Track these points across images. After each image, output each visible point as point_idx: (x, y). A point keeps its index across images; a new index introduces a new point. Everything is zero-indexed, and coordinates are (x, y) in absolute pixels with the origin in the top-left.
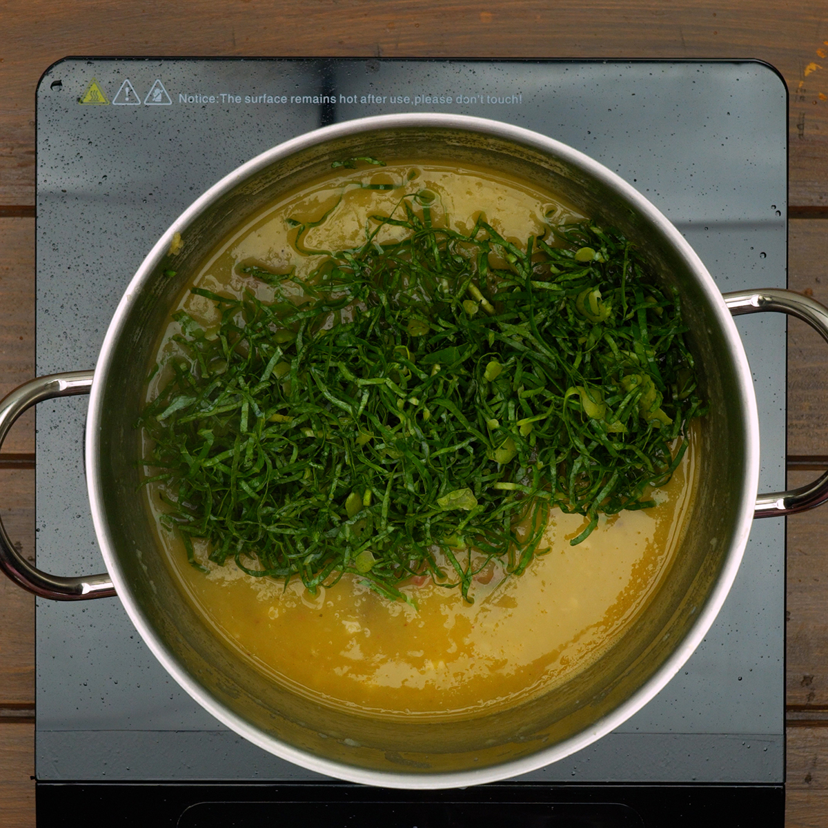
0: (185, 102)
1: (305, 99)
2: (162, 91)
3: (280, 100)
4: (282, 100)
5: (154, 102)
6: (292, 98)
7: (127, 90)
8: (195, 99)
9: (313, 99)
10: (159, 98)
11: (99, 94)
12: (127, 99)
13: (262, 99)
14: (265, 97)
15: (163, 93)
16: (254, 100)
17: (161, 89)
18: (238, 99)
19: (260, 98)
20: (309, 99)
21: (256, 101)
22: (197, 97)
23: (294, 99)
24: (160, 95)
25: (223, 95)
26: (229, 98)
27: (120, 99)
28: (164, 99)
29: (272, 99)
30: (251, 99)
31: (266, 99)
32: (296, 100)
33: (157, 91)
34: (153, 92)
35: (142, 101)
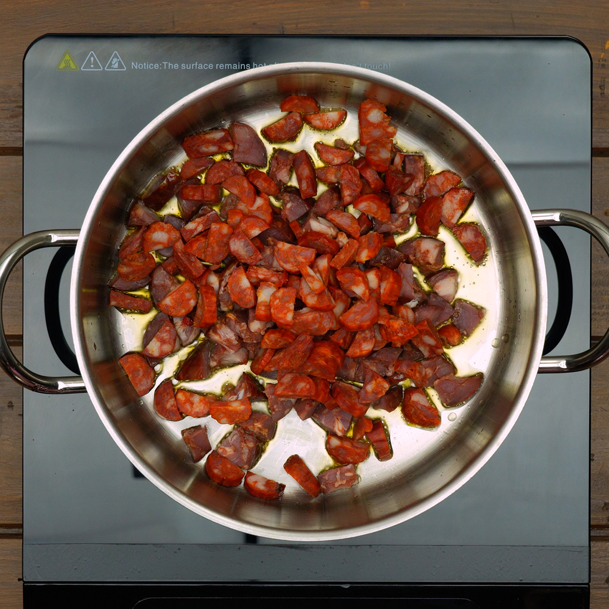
0: (136, 68)
1: (227, 66)
2: (119, 60)
3: (208, 66)
4: (209, 66)
5: (113, 68)
6: (217, 65)
7: (92, 59)
8: (144, 66)
9: (232, 66)
10: (116, 65)
11: (71, 62)
12: (92, 66)
13: (194, 66)
14: (196, 64)
15: (119, 62)
16: (189, 67)
17: (118, 58)
18: (176, 66)
19: (193, 65)
20: (230, 66)
21: (190, 68)
22: (145, 64)
23: (218, 66)
24: (117, 63)
25: (165, 63)
26: (169, 65)
27: (87, 66)
28: (120, 66)
29: (202, 66)
30: (186, 66)
31: (198, 66)
32: (220, 66)
33: (115, 60)
34: (112, 60)
35: (104, 68)
